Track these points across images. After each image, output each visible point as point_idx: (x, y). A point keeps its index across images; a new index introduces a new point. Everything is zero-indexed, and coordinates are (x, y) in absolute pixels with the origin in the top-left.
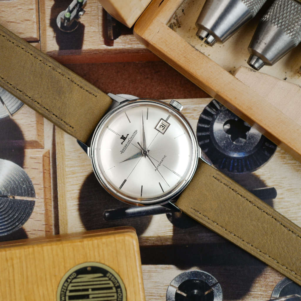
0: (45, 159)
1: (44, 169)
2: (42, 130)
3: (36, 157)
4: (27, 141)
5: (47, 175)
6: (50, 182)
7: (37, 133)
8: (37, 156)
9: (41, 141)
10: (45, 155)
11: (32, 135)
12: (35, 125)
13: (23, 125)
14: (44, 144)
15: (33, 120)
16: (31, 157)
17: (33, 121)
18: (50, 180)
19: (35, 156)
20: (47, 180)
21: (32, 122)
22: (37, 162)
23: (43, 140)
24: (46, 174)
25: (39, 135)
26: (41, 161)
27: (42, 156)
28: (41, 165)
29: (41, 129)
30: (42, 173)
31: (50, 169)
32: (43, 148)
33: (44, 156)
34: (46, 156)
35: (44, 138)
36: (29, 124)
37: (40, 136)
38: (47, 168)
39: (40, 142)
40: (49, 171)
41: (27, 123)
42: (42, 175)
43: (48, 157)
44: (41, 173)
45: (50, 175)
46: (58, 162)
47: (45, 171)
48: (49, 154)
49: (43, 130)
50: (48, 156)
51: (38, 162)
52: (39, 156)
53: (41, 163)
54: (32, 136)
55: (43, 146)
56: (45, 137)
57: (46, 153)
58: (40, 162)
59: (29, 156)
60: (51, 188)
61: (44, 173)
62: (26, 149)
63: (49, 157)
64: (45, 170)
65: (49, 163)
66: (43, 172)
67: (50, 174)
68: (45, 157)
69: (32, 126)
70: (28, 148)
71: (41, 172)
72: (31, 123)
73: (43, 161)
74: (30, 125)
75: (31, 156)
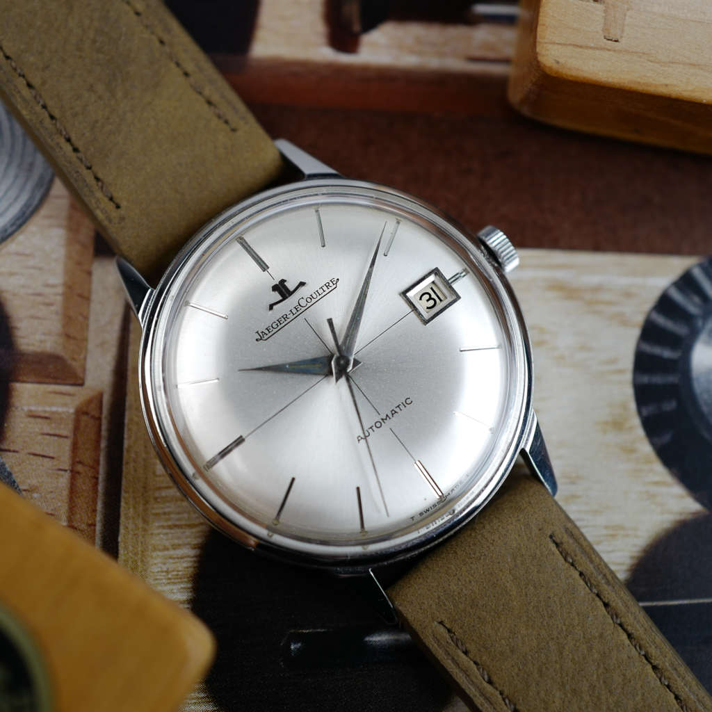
0: (83, 424)
1: (75, 462)
2: (80, 318)
3: (53, 413)
4: (22, 354)
5: (84, 485)
6: (95, 511)
7: (64, 326)
8: (54, 409)
9: (74, 359)
10: (85, 409)
11: (44, 334)
12: (59, 298)
13: (14, 295)
14: (84, 370)
15: (53, 280)
16: (31, 411)
17: (53, 286)
18: (95, 501)
19: (48, 409)
20: (81, 502)
21: (47, 285)
22: (51, 432)
23: (82, 356)
24: (80, 481)
25: (68, 336)
26: (67, 430)
27: (72, 410)
28: (67, 445)
29: (81, 314)
30: (67, 475)
31: (98, 462)
32: (80, 382)
33: (80, 412)
34: (86, 413)
35: (86, 349)
36: (39, 295)
37: (74, 338)
38: (86, 456)
39: (69, 361)
40: (92, 467)
41: (30, 291)
42: (64, 480)
43: (93, 417)
44: (62, 473)
45: (96, 484)
46: (130, 437)
47: (79, 468)
48: (101, 408)
49: (86, 318)
50: (97, 415)
51: (57, 432)
52: (60, 410)
53: (66, 437)
54: (43, 337)
55: (81, 375)
56: (91, 346)
57: (90, 401)
58: (64, 433)
59: (26, 408)
60: (95, 530)
61: (74, 474)
62: (17, 381)
63: (99, 419)
64: (80, 462)
65: (98, 442)
66: (72, 471)
67: (97, 478)
68: (84, 418)
69: (47, 301)
70: (25, 378)
71: (66, 471)
72: (47, 291)
73: (76, 428)
74: (39, 299)
75: (33, 408)
